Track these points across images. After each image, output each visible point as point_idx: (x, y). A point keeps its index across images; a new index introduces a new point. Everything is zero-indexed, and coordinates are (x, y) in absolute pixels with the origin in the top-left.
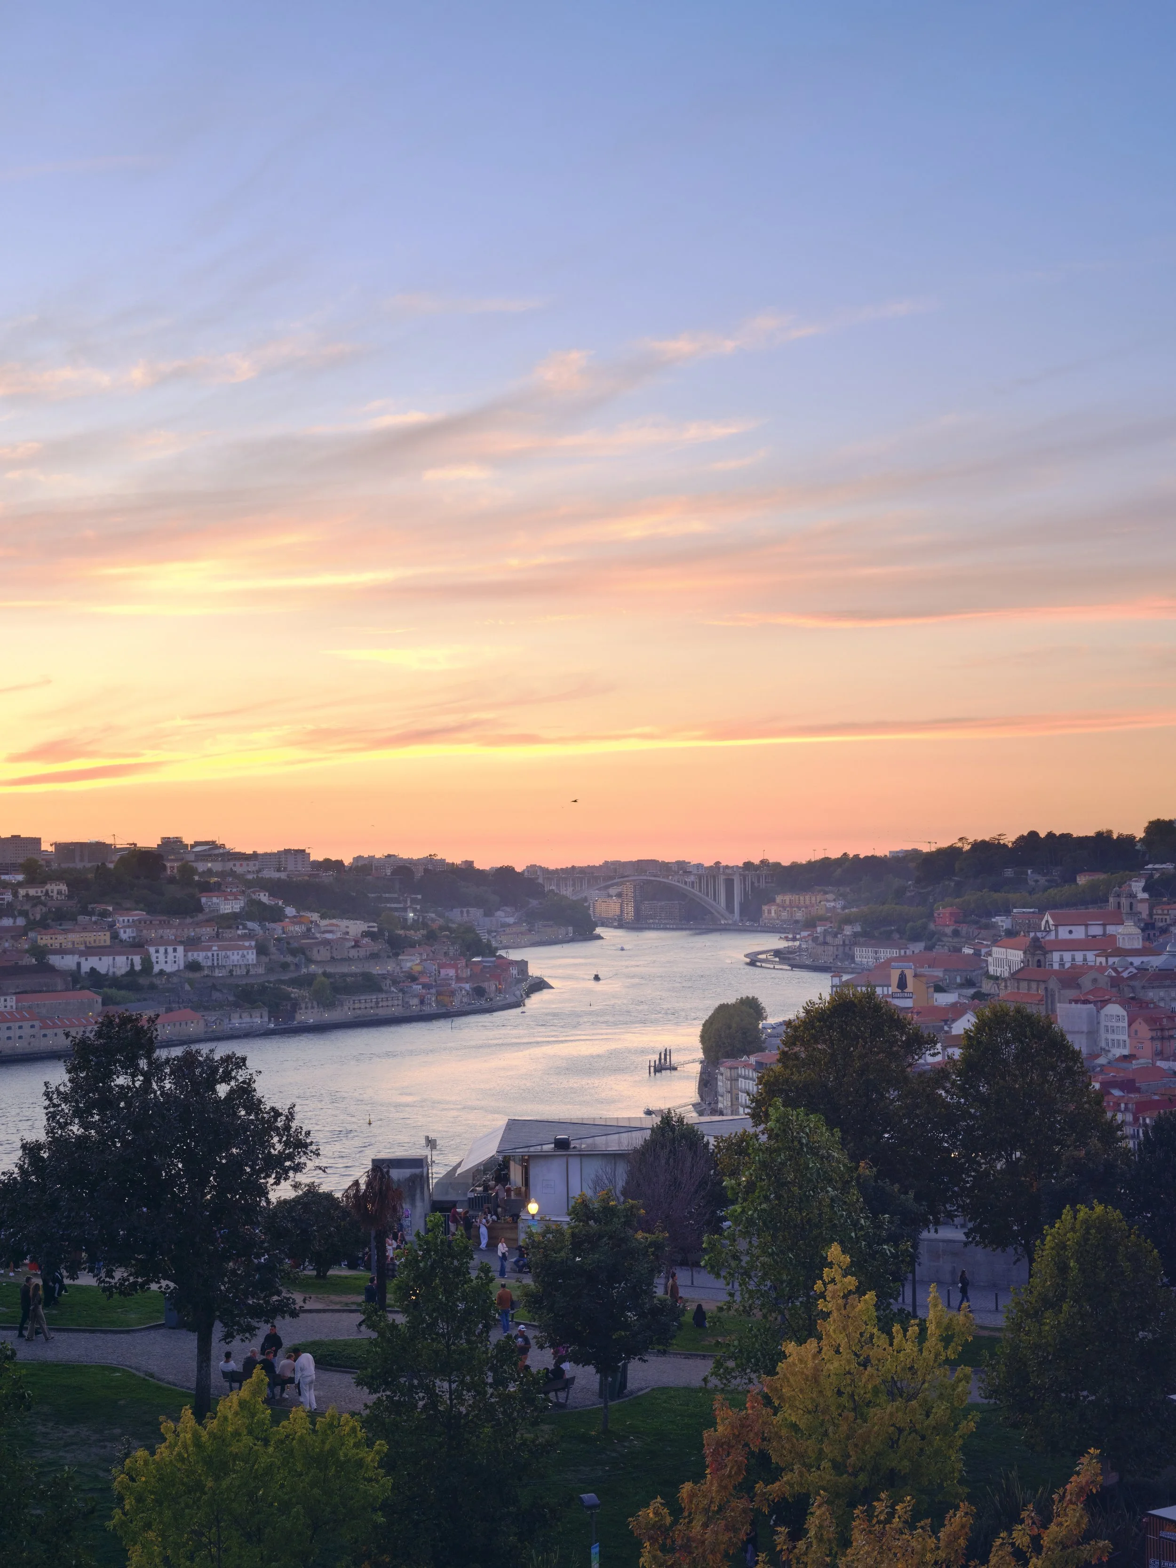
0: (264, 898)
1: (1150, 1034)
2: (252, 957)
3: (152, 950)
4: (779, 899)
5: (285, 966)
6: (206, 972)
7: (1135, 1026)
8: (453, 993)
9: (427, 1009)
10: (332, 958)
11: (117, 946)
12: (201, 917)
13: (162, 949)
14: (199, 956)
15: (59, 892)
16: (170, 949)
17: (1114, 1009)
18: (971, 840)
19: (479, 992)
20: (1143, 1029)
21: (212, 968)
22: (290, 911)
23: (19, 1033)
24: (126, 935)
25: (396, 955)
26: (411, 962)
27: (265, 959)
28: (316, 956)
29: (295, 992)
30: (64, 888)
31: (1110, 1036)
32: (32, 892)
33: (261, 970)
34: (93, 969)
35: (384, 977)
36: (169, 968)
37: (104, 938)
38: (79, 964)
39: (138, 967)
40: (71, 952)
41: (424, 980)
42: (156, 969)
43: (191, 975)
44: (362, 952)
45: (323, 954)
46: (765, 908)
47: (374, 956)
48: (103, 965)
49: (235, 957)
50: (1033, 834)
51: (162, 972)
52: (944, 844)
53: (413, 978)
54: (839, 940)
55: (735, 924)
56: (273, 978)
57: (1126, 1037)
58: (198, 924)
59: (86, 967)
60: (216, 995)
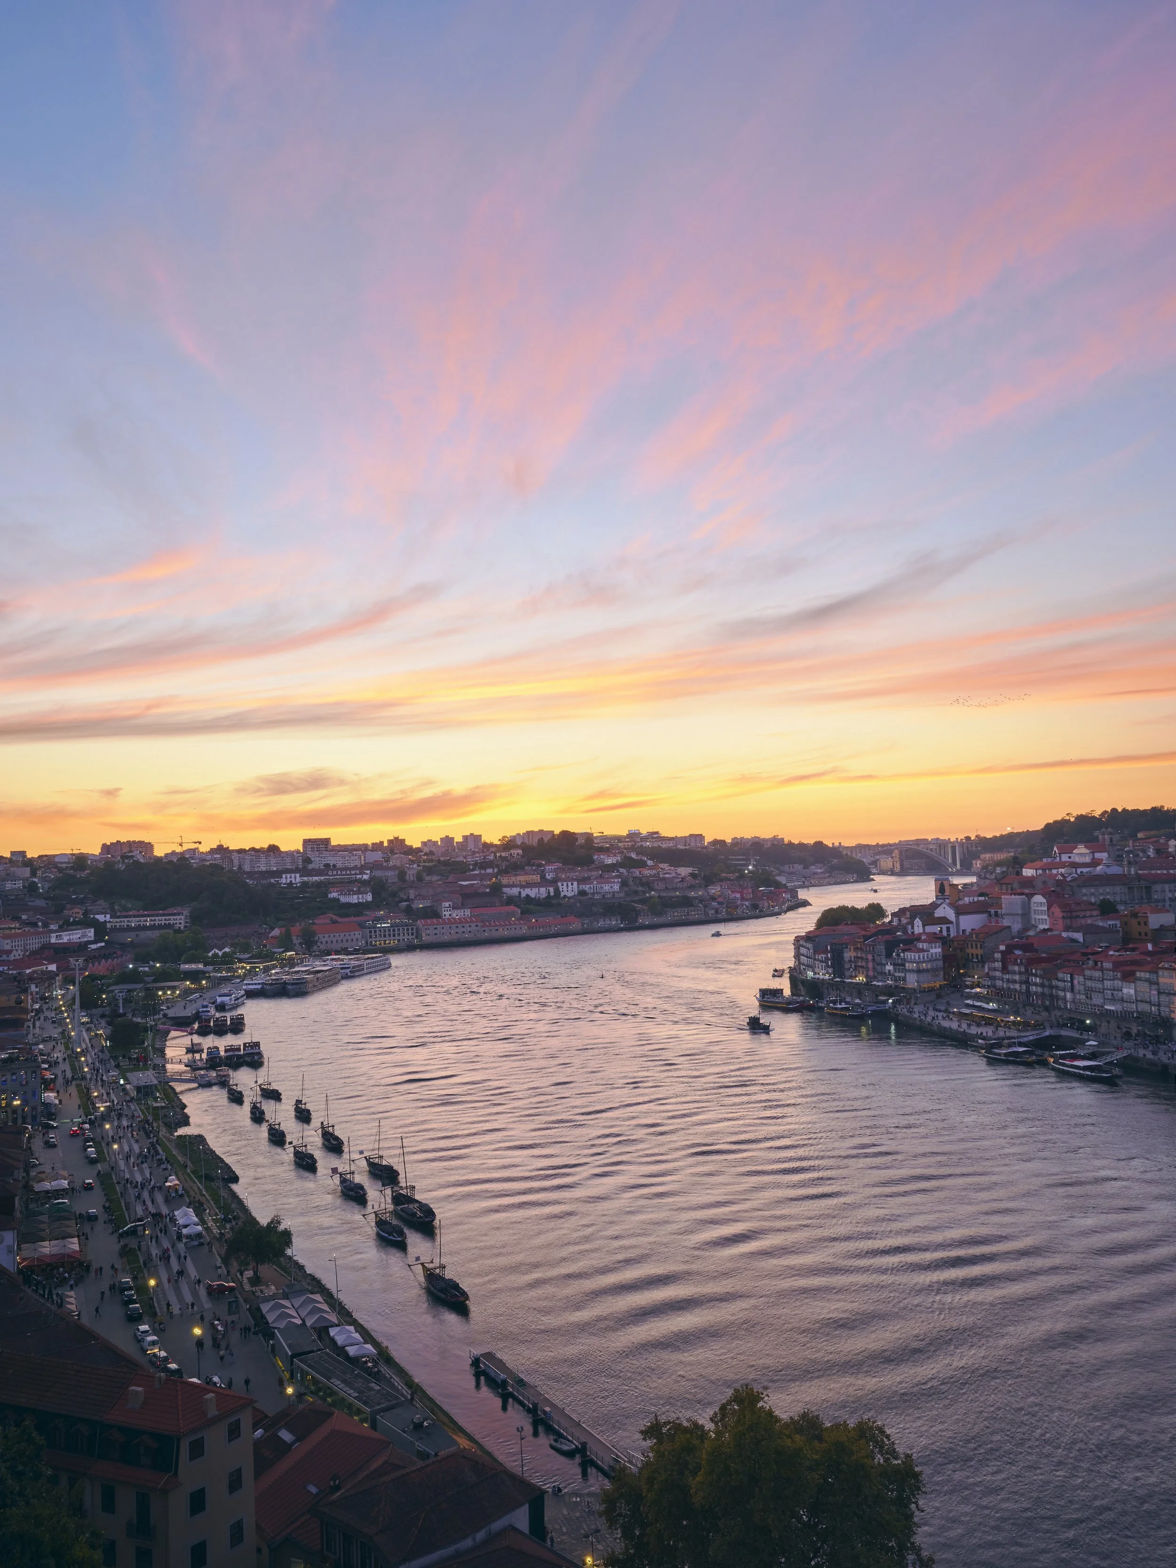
0: (634, 856)
1: (1061, 915)
2: (616, 887)
3: (560, 884)
4: (982, 856)
5: (636, 893)
6: (590, 896)
7: (1053, 909)
8: (737, 907)
9: (719, 916)
10: (666, 888)
11: (544, 882)
12: (593, 866)
13: (565, 884)
14: (586, 887)
15: (518, 854)
16: (570, 884)
17: (1039, 898)
18: (1075, 815)
19: (755, 907)
20: (1057, 911)
21: (593, 894)
22: (650, 863)
23: (469, 929)
24: (549, 876)
25: (707, 886)
26: (714, 890)
27: (626, 889)
28: (656, 887)
29: (639, 906)
30: (520, 852)
31: (1038, 917)
32: (503, 854)
33: (622, 895)
34: (528, 895)
35: (696, 898)
36: (569, 894)
37: (536, 878)
38: (520, 893)
39: (552, 894)
40: (516, 886)
41: (720, 900)
42: (562, 895)
43: (581, 898)
44: (685, 884)
45: (662, 885)
46: (974, 862)
47: (692, 887)
48: (532, 893)
49: (607, 888)
50: (1114, 810)
51: (565, 896)
52: (1059, 818)
53: (713, 899)
54: (993, 877)
55: (957, 871)
56: (628, 899)
57: (1046, 917)
58: (591, 870)
59: (523, 895)
60: (595, 909)
